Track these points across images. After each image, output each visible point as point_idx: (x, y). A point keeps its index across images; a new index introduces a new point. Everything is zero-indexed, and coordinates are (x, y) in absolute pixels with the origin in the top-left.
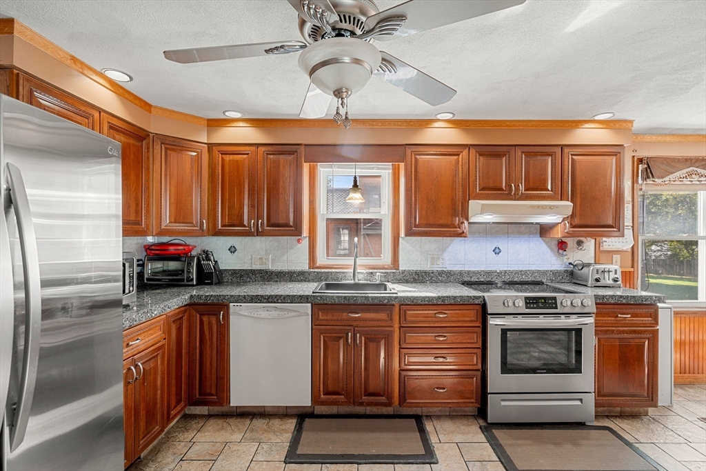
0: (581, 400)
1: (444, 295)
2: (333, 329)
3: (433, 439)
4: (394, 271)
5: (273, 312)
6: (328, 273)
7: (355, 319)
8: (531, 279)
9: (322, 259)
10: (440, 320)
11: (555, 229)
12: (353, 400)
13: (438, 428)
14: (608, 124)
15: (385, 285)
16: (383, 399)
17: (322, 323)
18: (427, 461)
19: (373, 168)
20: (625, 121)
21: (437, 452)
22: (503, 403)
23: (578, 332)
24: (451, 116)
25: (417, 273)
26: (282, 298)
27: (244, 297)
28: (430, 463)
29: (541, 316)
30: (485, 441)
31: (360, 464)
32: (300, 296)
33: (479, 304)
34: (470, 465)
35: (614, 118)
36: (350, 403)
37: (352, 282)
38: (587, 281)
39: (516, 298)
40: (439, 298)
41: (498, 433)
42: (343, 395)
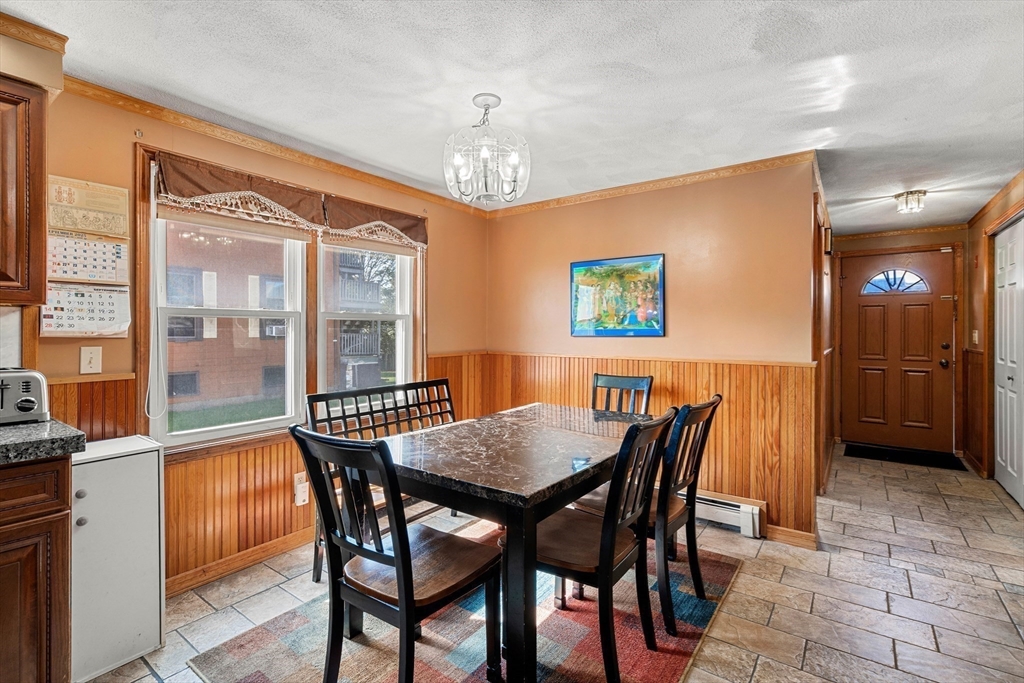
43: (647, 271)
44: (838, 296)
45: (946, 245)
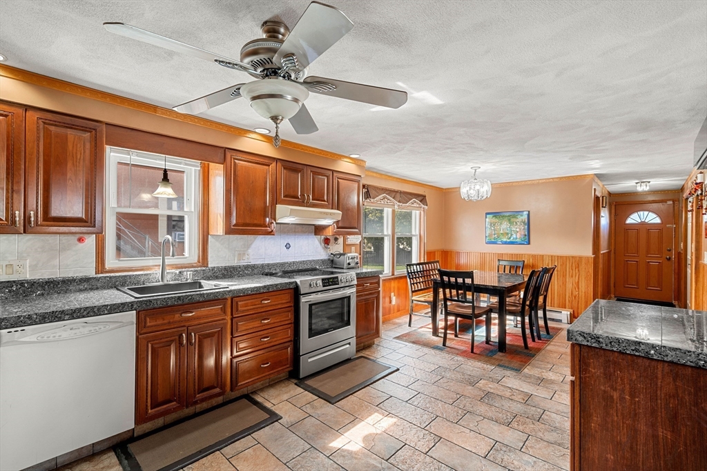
0: (349, 344)
1: (269, 284)
2: (163, 334)
3: (268, 405)
4: (204, 268)
5: (82, 330)
6: (125, 276)
7: (189, 319)
8: (309, 267)
9: (111, 261)
10: (264, 305)
11: (327, 230)
12: (186, 401)
13: (266, 397)
14: (355, 161)
15: (200, 283)
16: (217, 390)
17: (150, 330)
18: (275, 420)
19: (180, 163)
20: (362, 161)
21: (277, 412)
22: (310, 360)
23: (349, 298)
24: (268, 132)
25: (226, 269)
26: (95, 310)
27: (30, 317)
28: (277, 421)
29: (331, 291)
30: (303, 391)
31: (221, 449)
32: (122, 304)
33: (292, 288)
34: (304, 408)
35: (360, 158)
36: (183, 406)
37: (161, 283)
38: (344, 265)
39: (317, 279)
40: (265, 287)
41: (309, 382)
42: (175, 401)
43: (522, 217)
44: (613, 224)
45: (670, 200)
